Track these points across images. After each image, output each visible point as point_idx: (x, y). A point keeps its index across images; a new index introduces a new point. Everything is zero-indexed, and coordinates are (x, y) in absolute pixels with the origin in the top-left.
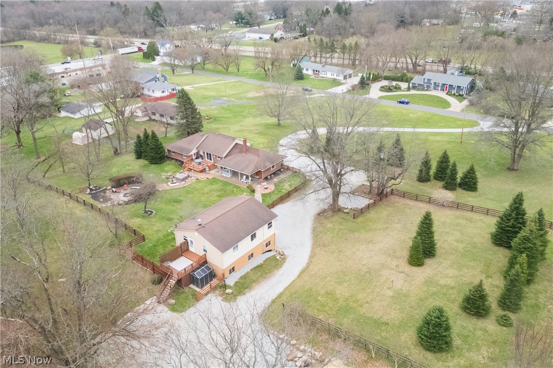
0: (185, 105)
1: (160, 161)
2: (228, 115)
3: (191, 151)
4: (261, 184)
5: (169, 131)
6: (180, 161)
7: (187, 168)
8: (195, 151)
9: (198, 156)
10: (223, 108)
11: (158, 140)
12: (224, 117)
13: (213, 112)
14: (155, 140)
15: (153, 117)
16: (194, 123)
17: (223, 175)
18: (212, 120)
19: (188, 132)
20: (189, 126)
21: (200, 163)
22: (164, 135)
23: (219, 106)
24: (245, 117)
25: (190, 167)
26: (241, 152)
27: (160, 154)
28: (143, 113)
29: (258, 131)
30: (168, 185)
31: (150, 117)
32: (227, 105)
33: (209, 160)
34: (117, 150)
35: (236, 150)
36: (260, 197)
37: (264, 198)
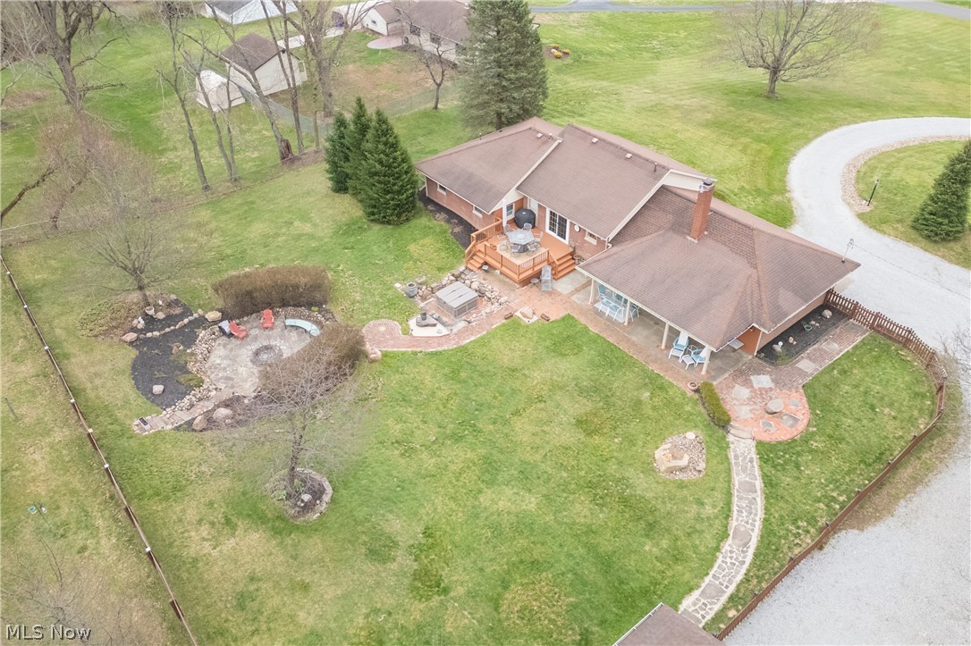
0: (498, 18)
1: (399, 216)
2: (610, 47)
3: (500, 196)
4: (747, 383)
5: (446, 89)
6: (461, 221)
7: (479, 260)
8: (512, 197)
9: (523, 217)
10: (599, 23)
11: (394, 146)
12: (602, 54)
13: (574, 33)
14: (385, 144)
15: (414, 40)
16: (521, 84)
17: (600, 306)
18: (568, 61)
19: (499, 115)
20: (504, 95)
21: (524, 249)
22: (432, 105)
23: (587, 16)
24: (658, 55)
25: (489, 259)
26: (681, 226)
27: (399, 193)
28: (390, 26)
29: (709, 116)
30: (406, 331)
31: (407, 40)
32: (608, 12)
33: (555, 235)
34: (288, 147)
35: (662, 218)
36: (751, 461)
37: (768, 468)
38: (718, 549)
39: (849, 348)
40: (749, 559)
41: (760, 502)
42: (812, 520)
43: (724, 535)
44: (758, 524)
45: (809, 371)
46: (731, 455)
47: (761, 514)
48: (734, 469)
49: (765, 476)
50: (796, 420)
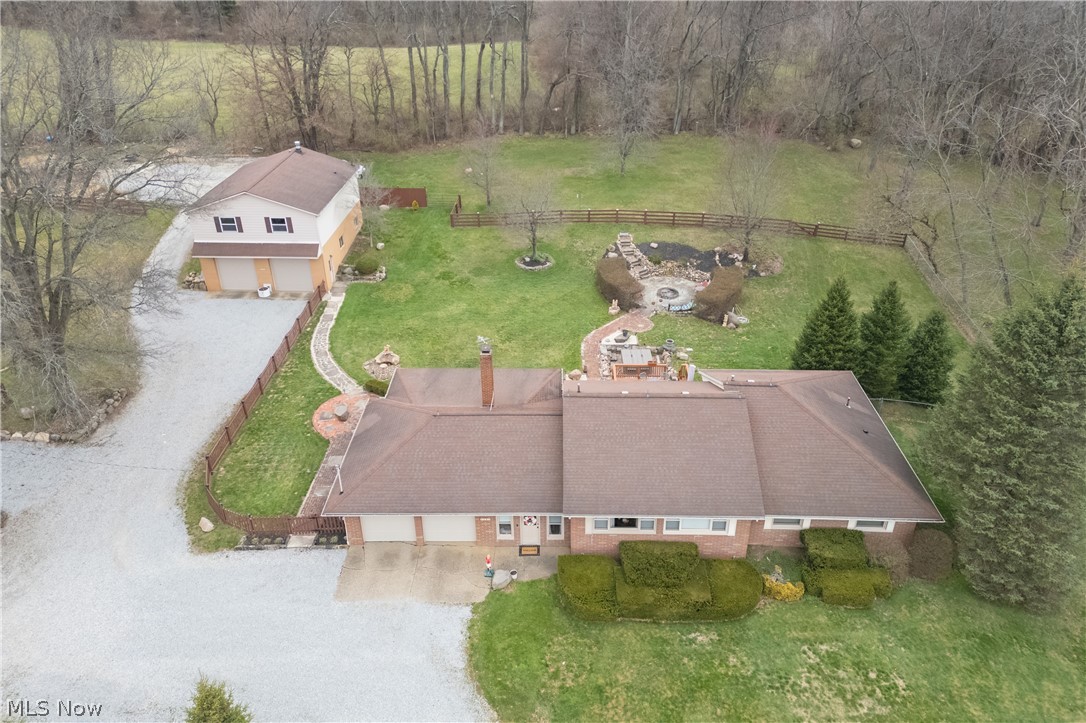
30: (627, 331)
36: (339, 385)
37: (327, 386)
38: (331, 344)
39: (305, 499)
40: (312, 349)
41: (320, 371)
42: (285, 378)
43: (331, 350)
44: (315, 361)
45: (331, 458)
46: (353, 381)
47: (317, 366)
48: (346, 376)
49: (325, 382)
50: (322, 418)
